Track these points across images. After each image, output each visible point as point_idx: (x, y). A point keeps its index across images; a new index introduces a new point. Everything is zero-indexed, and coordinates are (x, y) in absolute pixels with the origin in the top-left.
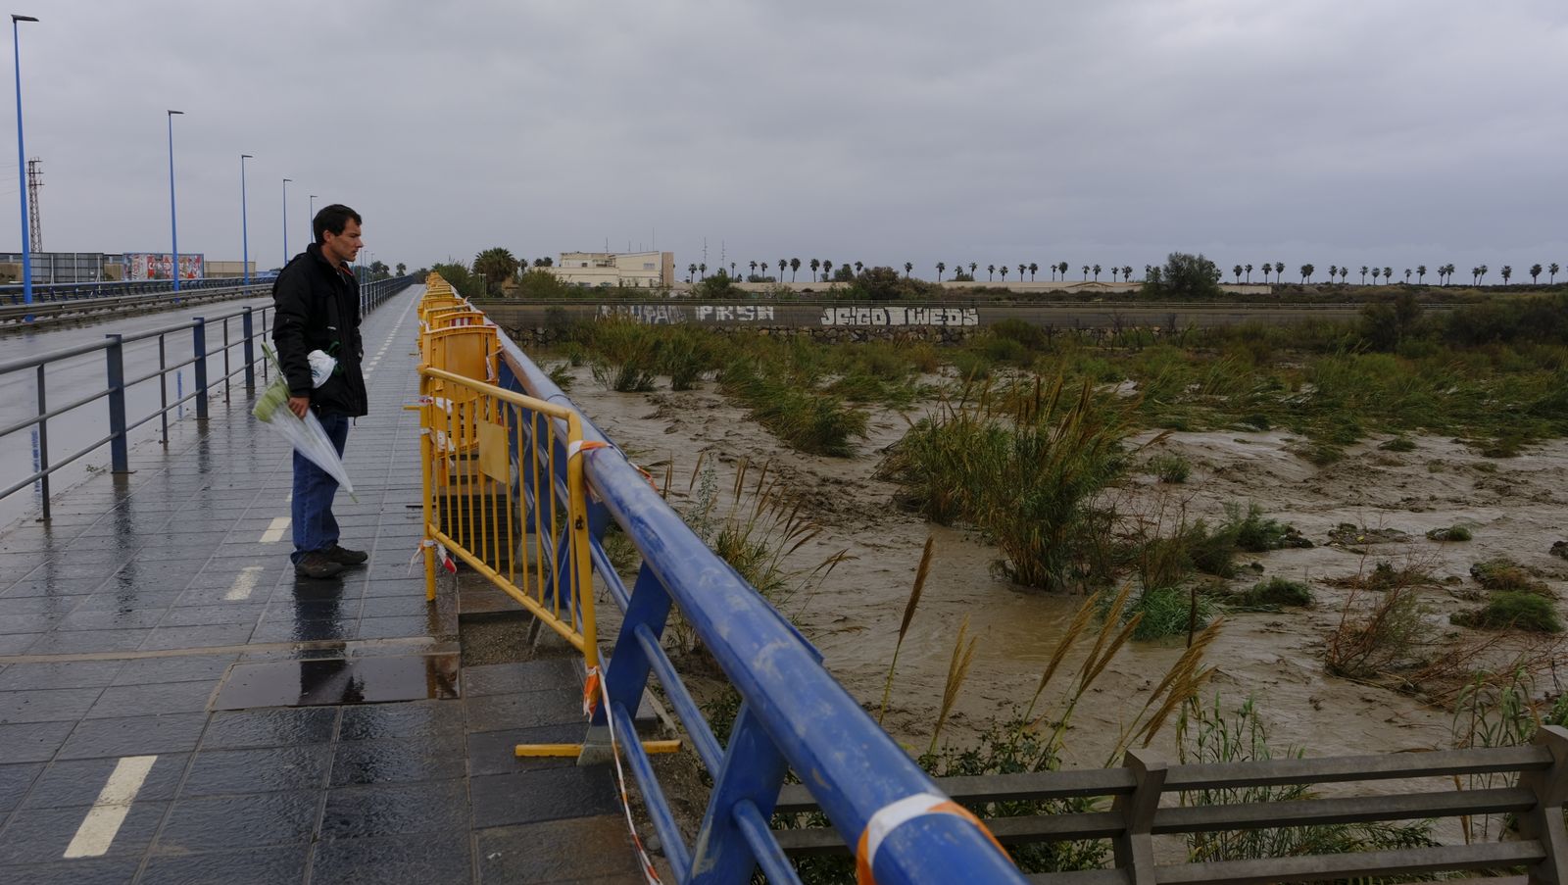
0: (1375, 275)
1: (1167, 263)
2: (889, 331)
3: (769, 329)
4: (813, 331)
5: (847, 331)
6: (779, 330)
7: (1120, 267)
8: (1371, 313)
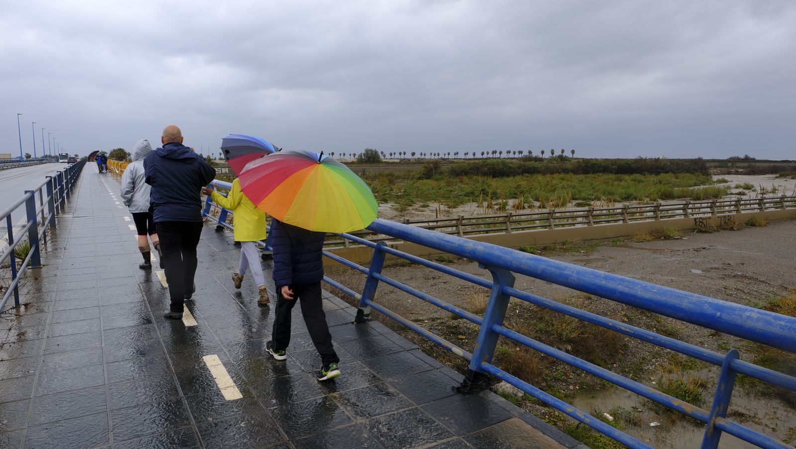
0: (435, 155)
1: (365, 152)
3: (227, 176)
7: (352, 153)
8: (426, 167)
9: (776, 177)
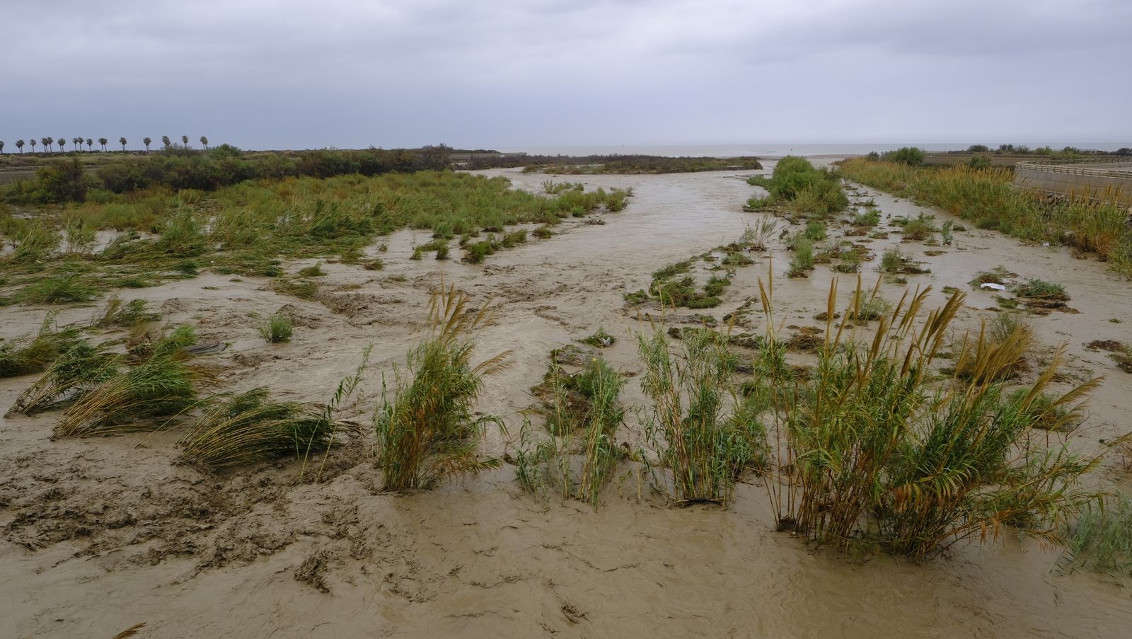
9: (524, 172)
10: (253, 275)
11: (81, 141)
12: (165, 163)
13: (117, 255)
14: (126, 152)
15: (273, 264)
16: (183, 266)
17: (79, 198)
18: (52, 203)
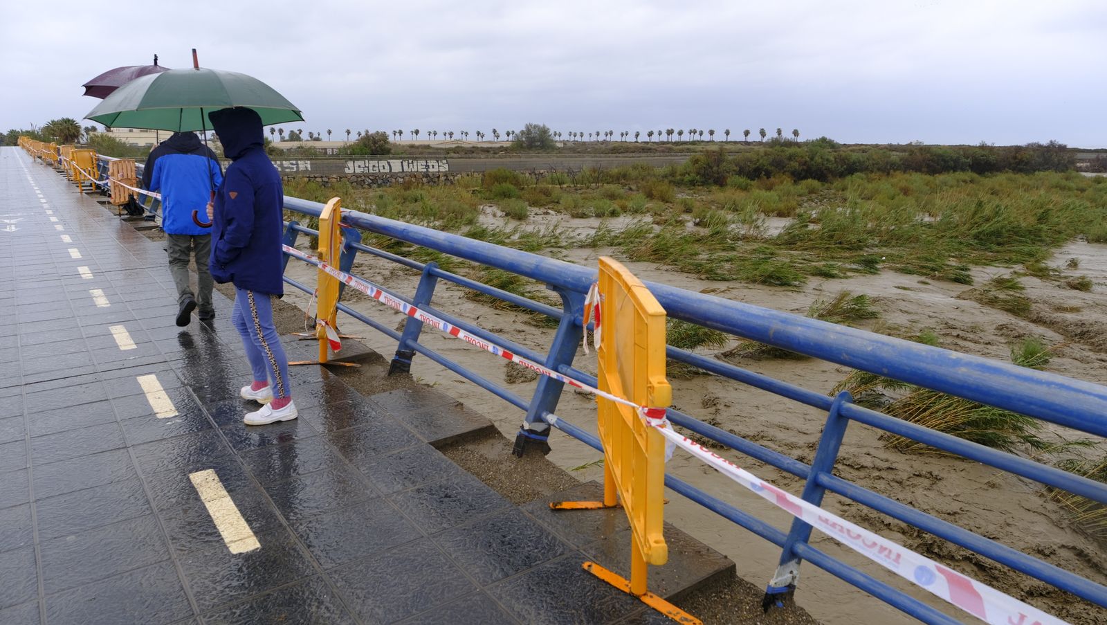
1: (524, 129)
2: (392, 176)
3: (309, 177)
4: (340, 178)
5: (363, 177)
6: (316, 177)
10: (939, 279)
11: (695, 132)
12: (787, 153)
13: (790, 241)
14: (735, 143)
15: (962, 270)
16: (865, 261)
17: (720, 182)
18: (699, 185)
